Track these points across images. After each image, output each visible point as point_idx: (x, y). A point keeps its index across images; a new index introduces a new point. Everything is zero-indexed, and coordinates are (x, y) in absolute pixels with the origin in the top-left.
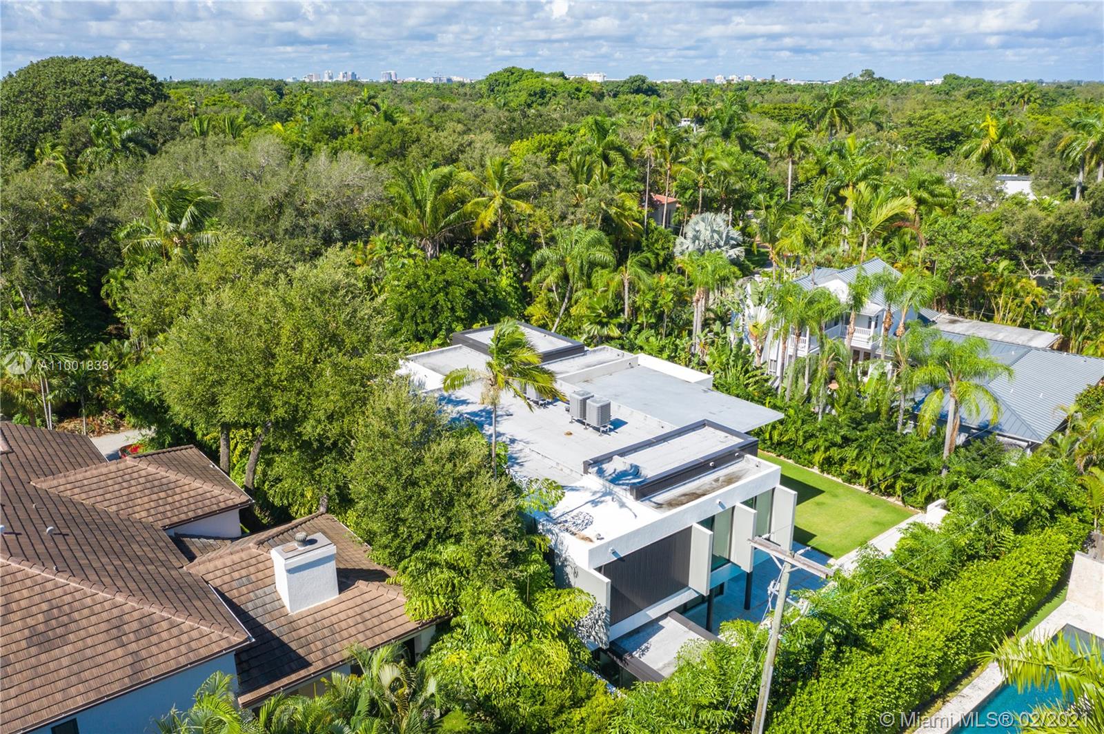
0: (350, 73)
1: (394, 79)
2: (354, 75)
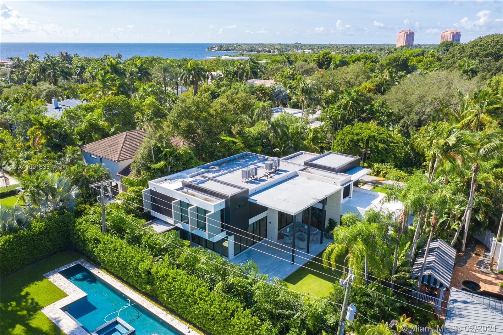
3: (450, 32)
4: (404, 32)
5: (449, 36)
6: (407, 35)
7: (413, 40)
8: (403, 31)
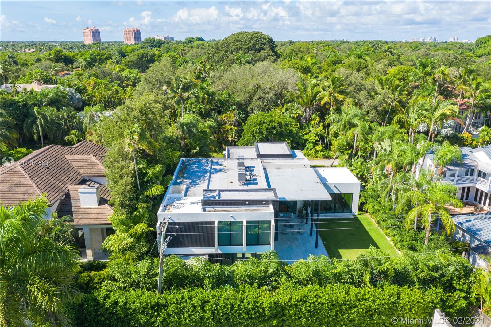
0: (433, 38)
1: (456, 41)
2: (435, 39)
3: (131, 30)
4: (89, 30)
5: (131, 33)
6: (93, 32)
7: (99, 37)
8: (88, 28)
